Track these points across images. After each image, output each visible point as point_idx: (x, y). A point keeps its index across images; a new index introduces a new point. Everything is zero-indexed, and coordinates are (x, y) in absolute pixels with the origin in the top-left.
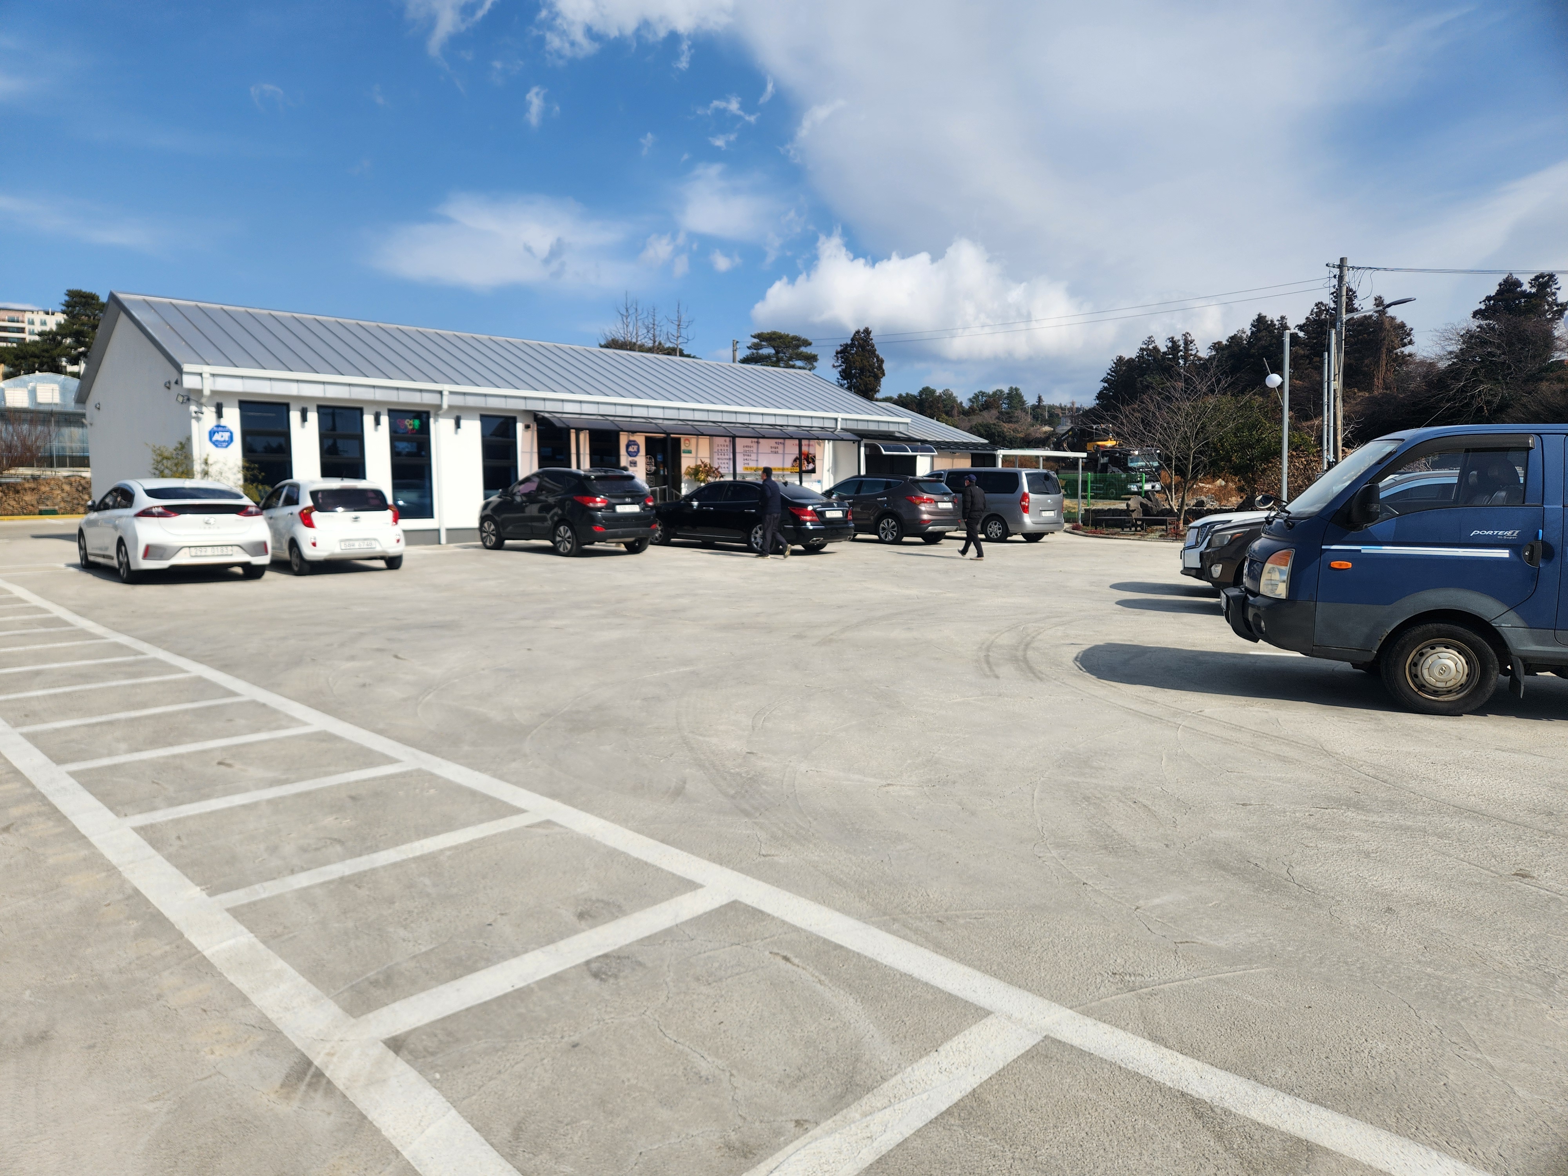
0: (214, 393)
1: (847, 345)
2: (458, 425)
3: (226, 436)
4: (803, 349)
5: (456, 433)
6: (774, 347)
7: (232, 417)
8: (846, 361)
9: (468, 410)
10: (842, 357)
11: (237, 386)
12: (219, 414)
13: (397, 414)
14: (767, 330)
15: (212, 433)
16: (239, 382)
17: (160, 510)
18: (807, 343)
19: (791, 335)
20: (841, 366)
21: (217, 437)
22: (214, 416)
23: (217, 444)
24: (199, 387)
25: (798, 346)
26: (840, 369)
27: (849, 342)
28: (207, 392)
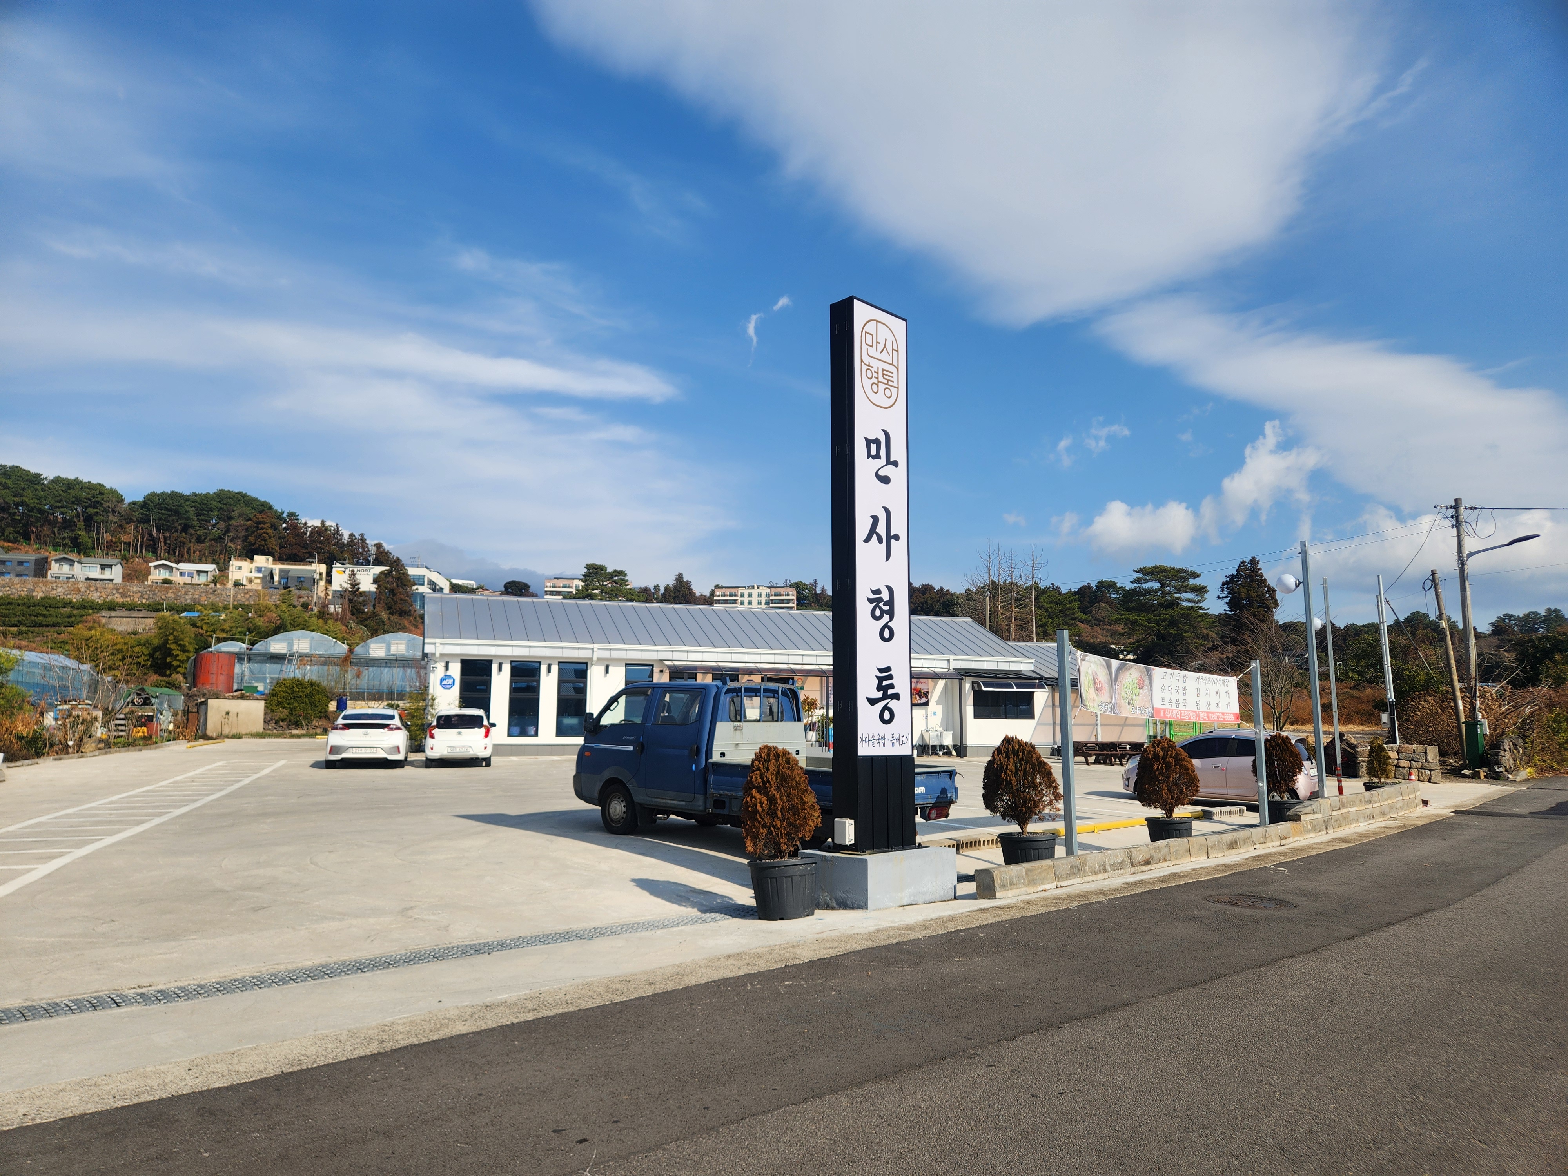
0: (442, 655)
1: (1233, 575)
2: (607, 672)
3: (451, 681)
4: (1192, 582)
5: (605, 676)
6: (1159, 581)
7: (455, 670)
8: (1231, 592)
9: (617, 661)
10: (1228, 588)
11: (457, 650)
12: (447, 668)
13: (563, 665)
14: (1150, 564)
15: (442, 680)
16: (459, 647)
17: (341, 726)
18: (1196, 575)
19: (1177, 567)
20: (1226, 597)
21: (445, 682)
22: (443, 669)
23: (444, 686)
24: (433, 652)
25: (1185, 579)
26: (1227, 600)
27: (1235, 573)
28: (437, 655)
